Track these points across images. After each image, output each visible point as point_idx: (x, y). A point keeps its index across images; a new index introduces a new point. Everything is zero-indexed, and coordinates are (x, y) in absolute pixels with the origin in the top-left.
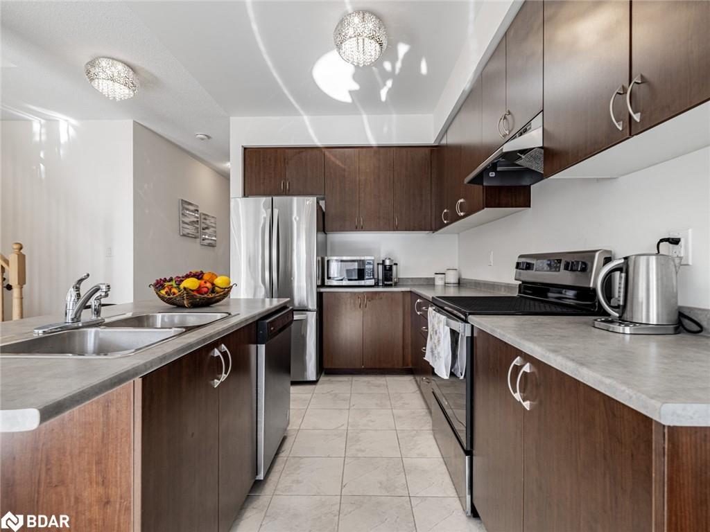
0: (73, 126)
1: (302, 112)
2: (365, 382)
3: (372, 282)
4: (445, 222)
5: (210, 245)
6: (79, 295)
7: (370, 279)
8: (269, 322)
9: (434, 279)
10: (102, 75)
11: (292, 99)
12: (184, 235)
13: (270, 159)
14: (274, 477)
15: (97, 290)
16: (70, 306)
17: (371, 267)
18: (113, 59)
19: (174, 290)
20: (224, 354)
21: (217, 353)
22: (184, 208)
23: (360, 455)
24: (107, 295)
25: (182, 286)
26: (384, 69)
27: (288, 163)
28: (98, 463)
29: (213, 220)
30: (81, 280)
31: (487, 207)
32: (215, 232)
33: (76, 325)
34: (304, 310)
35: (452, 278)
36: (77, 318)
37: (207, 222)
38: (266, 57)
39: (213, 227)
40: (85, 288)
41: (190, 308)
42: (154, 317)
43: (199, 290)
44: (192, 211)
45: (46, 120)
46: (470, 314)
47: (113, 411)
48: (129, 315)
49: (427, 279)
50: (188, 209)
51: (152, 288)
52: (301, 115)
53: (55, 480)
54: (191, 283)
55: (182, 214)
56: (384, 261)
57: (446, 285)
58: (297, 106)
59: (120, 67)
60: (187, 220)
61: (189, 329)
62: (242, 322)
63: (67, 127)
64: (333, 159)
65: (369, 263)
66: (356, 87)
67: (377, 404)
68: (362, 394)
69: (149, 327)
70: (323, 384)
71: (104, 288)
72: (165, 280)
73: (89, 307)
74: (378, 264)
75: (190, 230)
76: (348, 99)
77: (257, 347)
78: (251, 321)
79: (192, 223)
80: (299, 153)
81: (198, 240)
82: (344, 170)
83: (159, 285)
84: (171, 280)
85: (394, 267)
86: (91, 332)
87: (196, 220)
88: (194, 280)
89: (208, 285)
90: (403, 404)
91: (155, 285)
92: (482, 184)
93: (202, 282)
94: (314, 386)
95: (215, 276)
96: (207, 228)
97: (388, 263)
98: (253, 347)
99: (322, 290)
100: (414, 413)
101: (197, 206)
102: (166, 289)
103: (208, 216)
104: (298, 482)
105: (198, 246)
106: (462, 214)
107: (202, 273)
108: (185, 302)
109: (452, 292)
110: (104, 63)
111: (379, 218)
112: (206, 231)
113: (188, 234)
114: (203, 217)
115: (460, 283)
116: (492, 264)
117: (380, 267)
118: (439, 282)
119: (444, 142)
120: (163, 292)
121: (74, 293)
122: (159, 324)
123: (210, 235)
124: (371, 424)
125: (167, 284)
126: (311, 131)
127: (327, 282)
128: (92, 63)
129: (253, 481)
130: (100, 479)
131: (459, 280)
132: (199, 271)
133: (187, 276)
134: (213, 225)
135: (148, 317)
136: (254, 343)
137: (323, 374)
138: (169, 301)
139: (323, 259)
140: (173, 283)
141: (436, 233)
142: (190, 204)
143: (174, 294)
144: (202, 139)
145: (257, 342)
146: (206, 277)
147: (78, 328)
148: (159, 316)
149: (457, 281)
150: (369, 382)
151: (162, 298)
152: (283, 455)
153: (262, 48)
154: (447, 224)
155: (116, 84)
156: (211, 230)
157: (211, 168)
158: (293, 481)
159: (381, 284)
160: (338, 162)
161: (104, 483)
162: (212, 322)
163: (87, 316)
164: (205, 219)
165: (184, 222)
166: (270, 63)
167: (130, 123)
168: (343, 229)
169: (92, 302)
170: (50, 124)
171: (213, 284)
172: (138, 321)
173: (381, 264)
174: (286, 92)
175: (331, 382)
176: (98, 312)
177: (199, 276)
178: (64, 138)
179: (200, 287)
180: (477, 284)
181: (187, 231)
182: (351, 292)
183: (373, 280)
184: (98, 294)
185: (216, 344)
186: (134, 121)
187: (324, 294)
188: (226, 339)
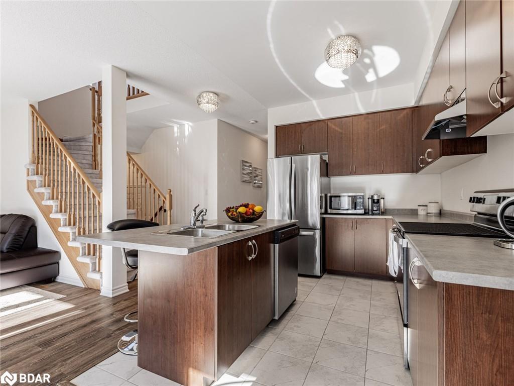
0: (191, 126)
1: (311, 99)
2: (354, 281)
3: (362, 211)
4: (421, 166)
5: (259, 187)
6: (195, 214)
7: (361, 209)
8: (281, 232)
9: (417, 210)
10: (204, 101)
11: (303, 93)
12: (243, 181)
13: (292, 132)
14: (284, 322)
15: (202, 211)
16: (193, 219)
17: (362, 200)
18: (208, 92)
19: (234, 213)
20: (254, 245)
21: (250, 243)
22: (243, 165)
23: (339, 321)
24: (206, 214)
25: (238, 211)
26: (365, 63)
27: (303, 133)
28: (203, 279)
29: (260, 171)
30: (196, 207)
31: (444, 155)
32: (262, 178)
33: (194, 227)
34: (313, 229)
35: (433, 209)
36: (195, 224)
37: (257, 172)
38: (285, 74)
39: (260, 175)
40: (198, 211)
41: (241, 222)
42: (225, 226)
43: (246, 213)
44: (248, 167)
45: (179, 125)
46: (406, 232)
47: (208, 259)
48: (216, 224)
49: (412, 210)
50: (246, 166)
51: (225, 212)
52: (311, 100)
53: (189, 284)
54: (242, 210)
55: (243, 169)
56: (372, 196)
57: (428, 214)
58: (307, 96)
59: (211, 95)
60: (245, 172)
61: (238, 231)
62: (264, 230)
63: (188, 127)
64: (333, 127)
65: (360, 198)
66: (346, 77)
67: (360, 296)
68: (351, 288)
69: (222, 229)
70: (324, 279)
71: (205, 210)
72: (231, 208)
73: (199, 220)
74: (368, 198)
75: (247, 178)
76: (342, 86)
77: (274, 246)
78: (269, 231)
79: (248, 174)
80: (310, 125)
81: (251, 184)
82: (342, 133)
83: (228, 210)
84: (233, 208)
85: (382, 201)
86: (200, 230)
87: (250, 171)
88: (244, 208)
89: (251, 211)
90: (381, 299)
91: (226, 210)
92: (439, 139)
93: (248, 209)
94: (318, 279)
95: (254, 206)
96: (257, 176)
97: (376, 197)
98: (272, 245)
99: (325, 216)
100: (387, 305)
101: (251, 163)
102: (231, 213)
103: (257, 169)
104: (298, 327)
105: (252, 187)
106: (430, 160)
107: (248, 204)
108: (239, 220)
109: (433, 220)
110: (204, 95)
111: (368, 165)
112: (256, 178)
113: (246, 180)
114: (254, 169)
115: (441, 213)
116: (462, 198)
117: (370, 200)
118: (421, 212)
119: (420, 104)
120: (230, 214)
121: (193, 212)
122: (227, 229)
123: (258, 181)
124: (352, 306)
125: (231, 210)
126: (318, 110)
127: (329, 211)
128: (199, 96)
129: (271, 319)
130: (204, 286)
131: (440, 211)
132: (247, 203)
133: (241, 206)
134: (260, 174)
135: (222, 226)
136: (272, 243)
137: (326, 273)
138: (232, 219)
139: (326, 195)
140: (234, 209)
141: (418, 174)
142: (247, 162)
143: (234, 215)
144: (253, 123)
145: (274, 243)
146: (250, 207)
147: (195, 228)
148: (227, 226)
149: (439, 212)
150: (358, 282)
151: (229, 217)
152: (292, 312)
153: (282, 70)
154: (423, 168)
155: (210, 105)
156: (259, 177)
157: (259, 139)
158: (295, 326)
159: (370, 213)
160: (337, 129)
161: (205, 287)
162: (250, 229)
163: (198, 224)
164: (256, 171)
165: (244, 174)
166: (288, 76)
167: (217, 120)
168: (341, 174)
169: (200, 218)
170: (181, 126)
171: (253, 210)
172: (218, 227)
173: (370, 198)
174: (299, 89)
175: (331, 279)
176: (202, 222)
177: (246, 206)
178: (187, 133)
179: (247, 211)
180: (452, 214)
181: (245, 179)
182: (345, 218)
183: (363, 210)
184: (202, 214)
185: (250, 239)
186: (218, 120)
187: (326, 219)
188: (255, 238)
